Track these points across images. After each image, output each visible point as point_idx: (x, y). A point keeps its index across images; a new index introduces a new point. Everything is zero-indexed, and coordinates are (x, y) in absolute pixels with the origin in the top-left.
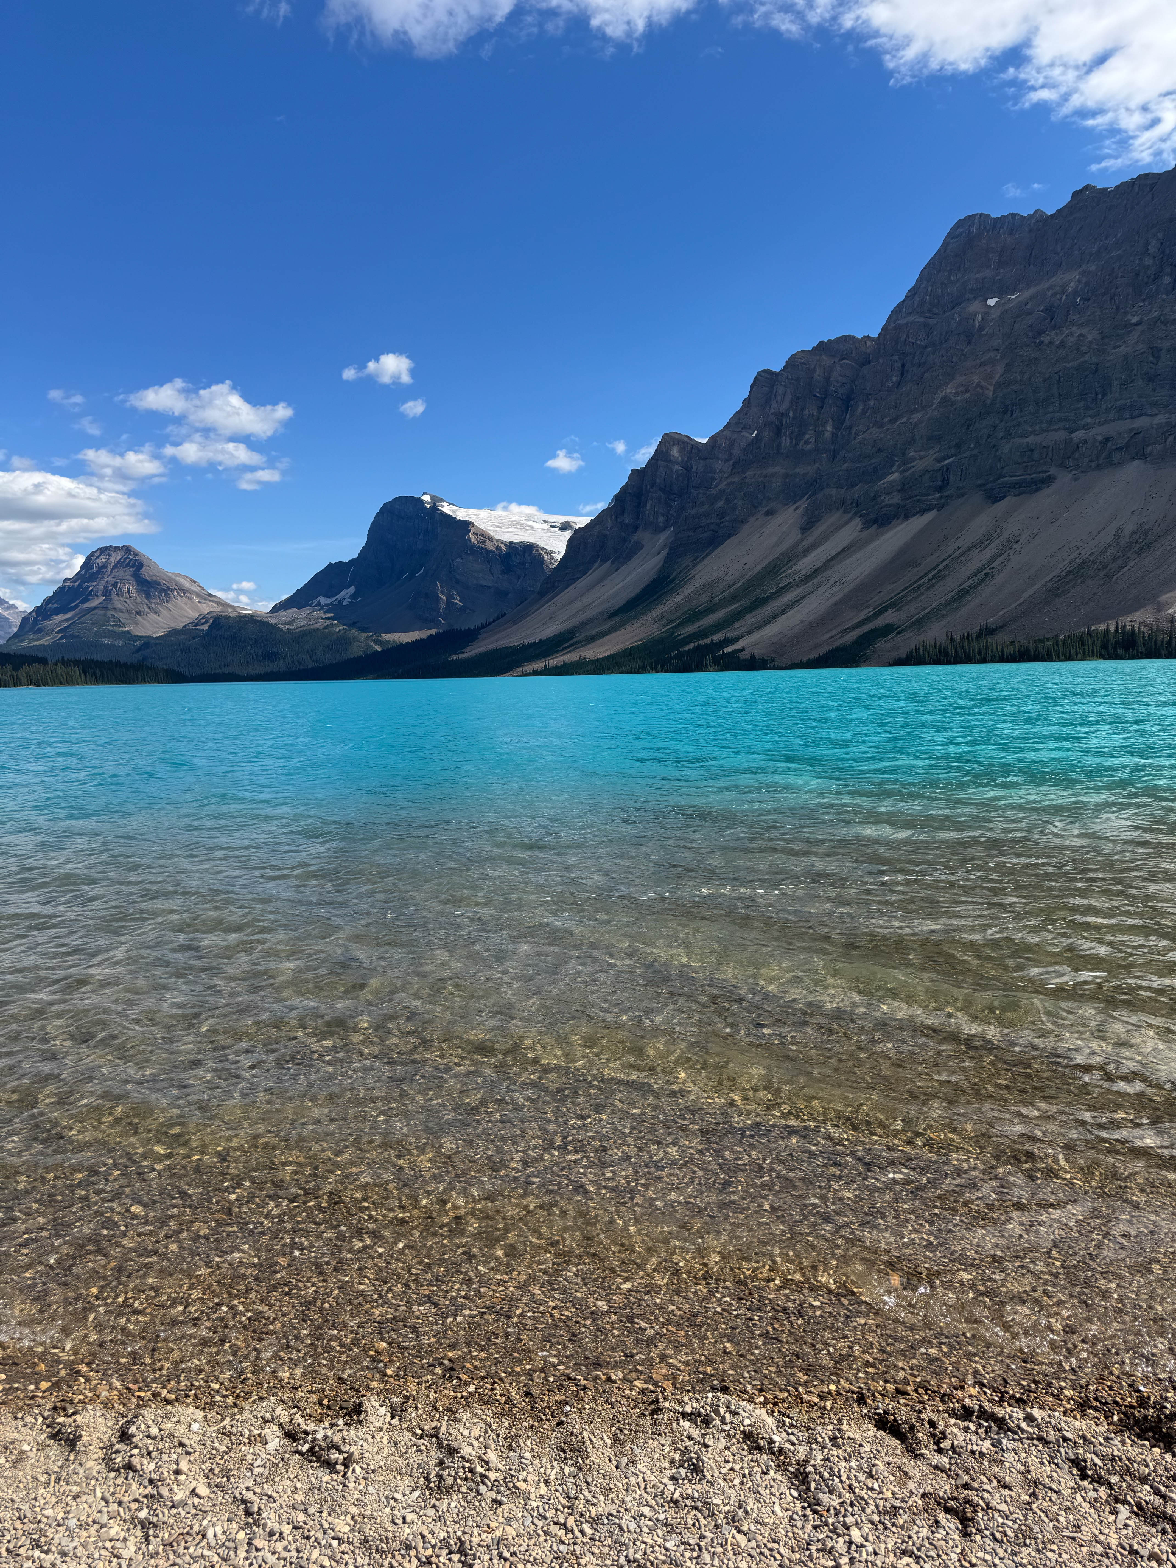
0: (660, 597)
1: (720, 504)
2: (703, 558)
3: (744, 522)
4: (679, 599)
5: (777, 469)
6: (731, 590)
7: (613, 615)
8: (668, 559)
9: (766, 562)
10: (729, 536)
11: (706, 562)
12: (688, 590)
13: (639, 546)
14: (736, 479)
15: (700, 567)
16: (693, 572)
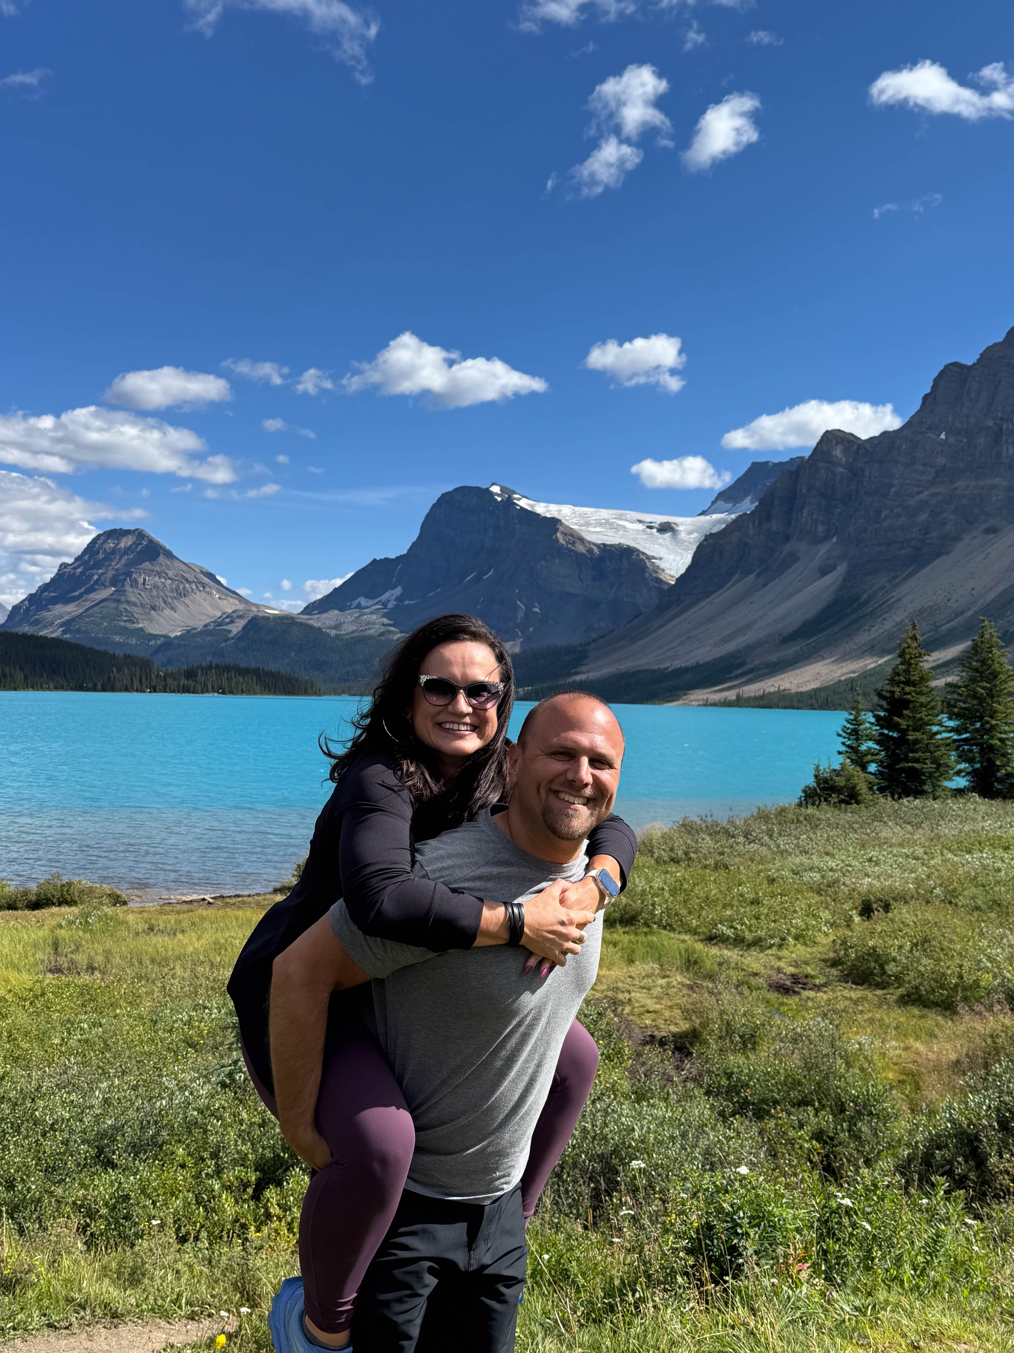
0: (856, 621)
1: (923, 517)
2: (905, 579)
3: (957, 539)
4: (888, 625)
5: (997, 480)
6: (960, 619)
7: (788, 639)
8: (849, 577)
9: (1000, 588)
10: (939, 555)
11: (913, 582)
12: (899, 616)
13: (793, 558)
14: (941, 489)
15: (905, 588)
16: (896, 594)
